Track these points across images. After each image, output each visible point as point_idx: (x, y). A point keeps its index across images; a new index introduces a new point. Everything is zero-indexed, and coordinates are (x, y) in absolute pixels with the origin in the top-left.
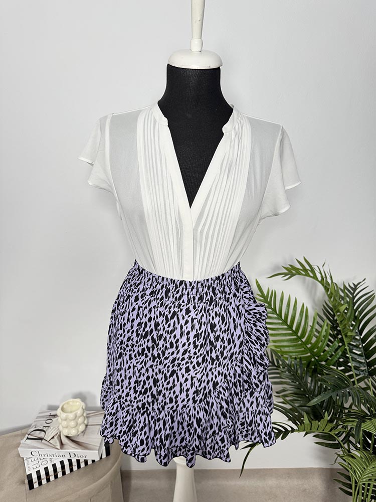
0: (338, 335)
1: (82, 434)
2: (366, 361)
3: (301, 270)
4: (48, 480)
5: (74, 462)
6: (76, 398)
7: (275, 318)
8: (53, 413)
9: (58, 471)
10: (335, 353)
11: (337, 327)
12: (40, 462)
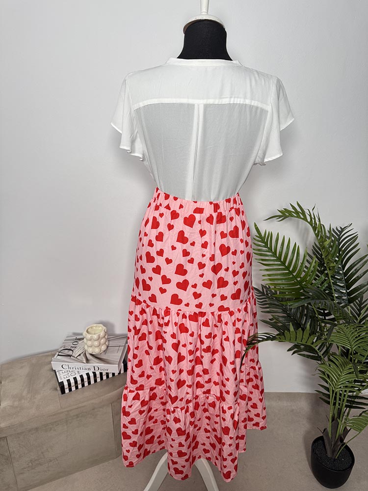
0: (325, 271)
1: (104, 353)
2: (347, 291)
3: (293, 212)
4: (77, 388)
5: (98, 374)
6: (98, 324)
7: (271, 256)
8: (78, 337)
9: (85, 380)
10: (320, 285)
11: (324, 264)
12: (70, 373)
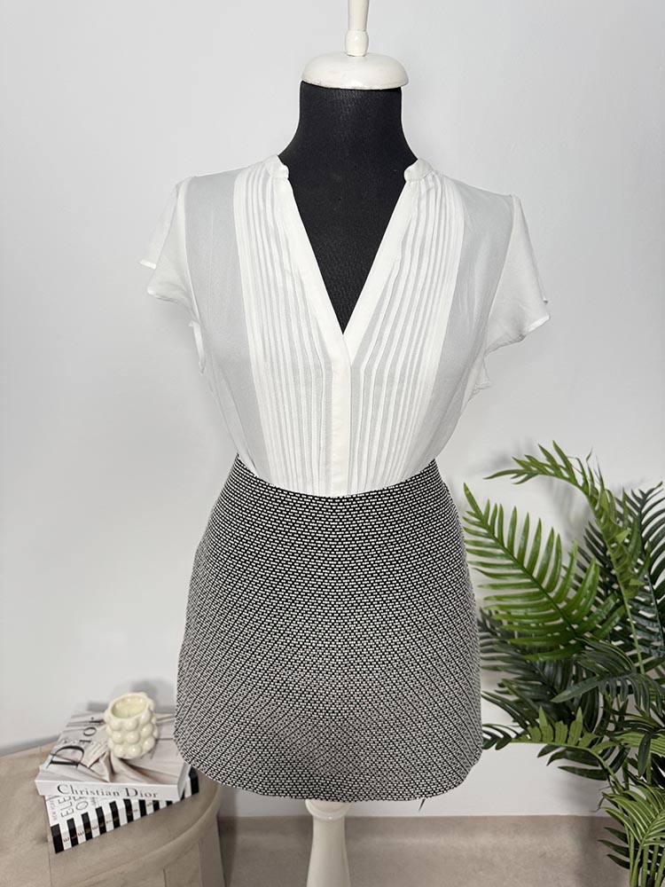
0: (613, 584)
1: (149, 755)
2: (662, 630)
3: (548, 466)
4: (89, 836)
5: (135, 804)
6: (137, 691)
7: (501, 556)
8: (97, 717)
9: (106, 819)
10: (607, 616)
11: (610, 569)
12: (75, 803)
